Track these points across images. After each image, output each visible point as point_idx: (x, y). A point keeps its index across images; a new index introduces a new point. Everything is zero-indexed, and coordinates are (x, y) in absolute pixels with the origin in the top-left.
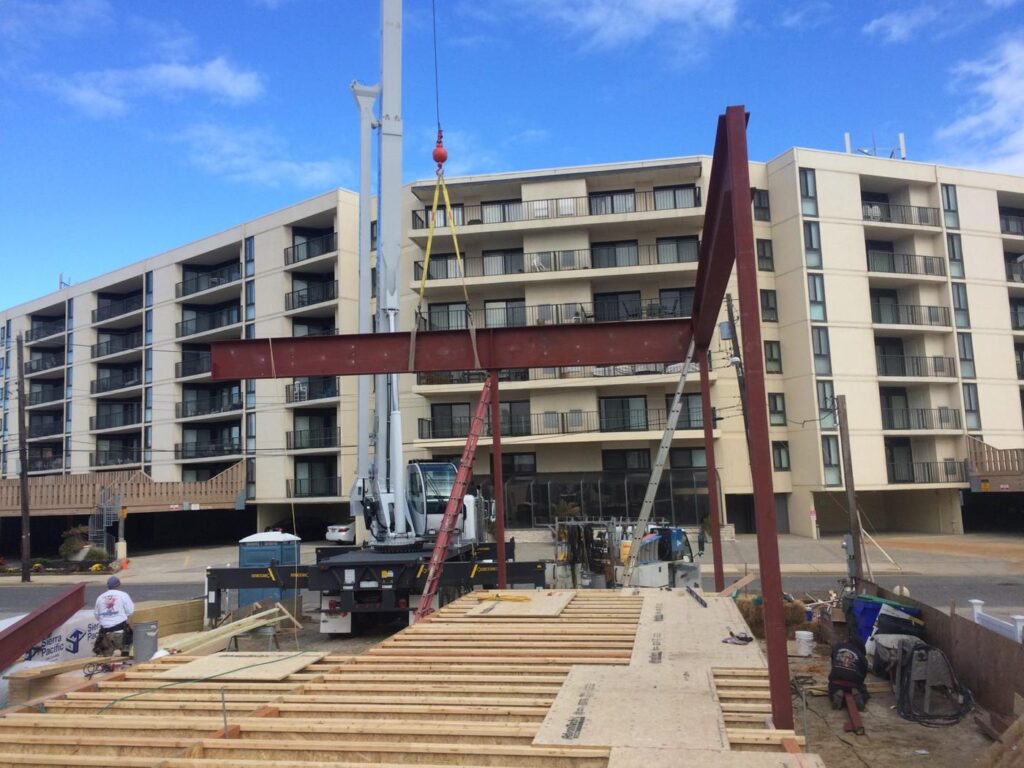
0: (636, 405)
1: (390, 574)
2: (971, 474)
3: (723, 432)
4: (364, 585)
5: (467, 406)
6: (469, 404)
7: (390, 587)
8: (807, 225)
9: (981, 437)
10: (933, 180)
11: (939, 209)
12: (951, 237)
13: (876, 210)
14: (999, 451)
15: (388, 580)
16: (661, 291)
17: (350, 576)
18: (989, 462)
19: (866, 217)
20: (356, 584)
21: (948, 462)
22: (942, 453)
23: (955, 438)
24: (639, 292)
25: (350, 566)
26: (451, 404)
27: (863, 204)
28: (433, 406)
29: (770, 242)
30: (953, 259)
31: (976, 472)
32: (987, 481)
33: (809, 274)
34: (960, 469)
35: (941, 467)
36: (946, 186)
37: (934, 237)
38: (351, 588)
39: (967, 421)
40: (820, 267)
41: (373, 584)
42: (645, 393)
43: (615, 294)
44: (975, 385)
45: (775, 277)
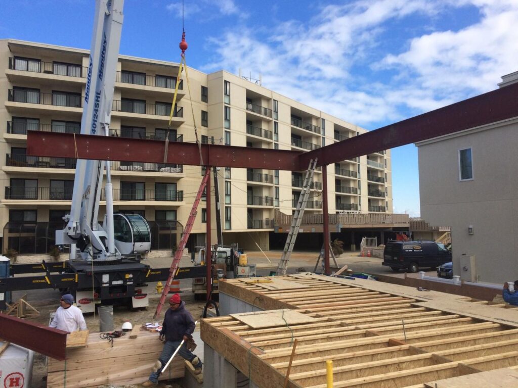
0: (139, 188)
1: (131, 276)
2: (275, 225)
3: (186, 203)
4: (114, 283)
5: (36, 181)
6: (37, 180)
7: (132, 283)
8: (226, 107)
9: (279, 209)
10: (271, 97)
11: (272, 110)
12: (275, 123)
13: (250, 106)
14: (287, 216)
15: (130, 279)
16: (156, 129)
17: (106, 278)
18: (283, 220)
19: (247, 109)
20: (110, 282)
21: (267, 220)
22: (265, 216)
23: (270, 210)
24: (145, 128)
25: (105, 273)
26: (25, 179)
27: (247, 102)
28: (11, 180)
29: (207, 112)
30: (275, 133)
31: (277, 224)
32: (281, 228)
33: (225, 131)
34: (270, 223)
35: (264, 222)
36: (275, 101)
37: (269, 122)
38: (108, 285)
39: (275, 203)
40: (229, 128)
41: (120, 282)
42: (144, 181)
43: (132, 127)
44: (278, 187)
45: (208, 130)
